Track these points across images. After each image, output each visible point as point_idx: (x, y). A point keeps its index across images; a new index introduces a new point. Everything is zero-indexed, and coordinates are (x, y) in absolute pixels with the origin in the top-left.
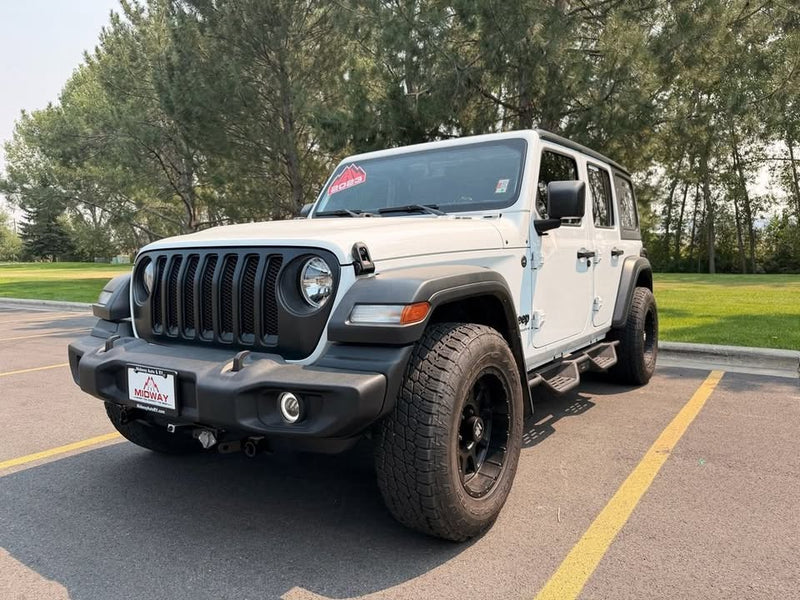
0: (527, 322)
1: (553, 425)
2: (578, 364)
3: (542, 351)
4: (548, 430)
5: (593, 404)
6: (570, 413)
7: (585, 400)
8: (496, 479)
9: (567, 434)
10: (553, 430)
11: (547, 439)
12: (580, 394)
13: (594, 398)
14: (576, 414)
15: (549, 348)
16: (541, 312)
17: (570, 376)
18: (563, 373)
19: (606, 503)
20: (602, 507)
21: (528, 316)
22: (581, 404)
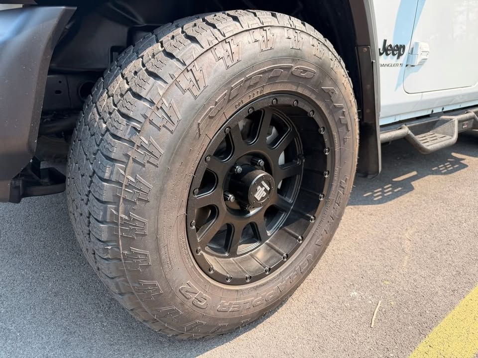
0: (400, 55)
1: (413, 183)
2: (460, 122)
3: (416, 98)
4: (407, 187)
5: (465, 166)
6: (438, 172)
7: (458, 161)
8: (288, 257)
9: (425, 195)
10: (412, 189)
11: (401, 198)
12: (454, 154)
13: (468, 159)
14: (445, 174)
15: (427, 96)
16: (424, 46)
17: (445, 134)
18: (439, 129)
19: (452, 306)
20: (445, 312)
21: (404, 47)
22: (452, 164)
